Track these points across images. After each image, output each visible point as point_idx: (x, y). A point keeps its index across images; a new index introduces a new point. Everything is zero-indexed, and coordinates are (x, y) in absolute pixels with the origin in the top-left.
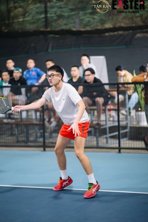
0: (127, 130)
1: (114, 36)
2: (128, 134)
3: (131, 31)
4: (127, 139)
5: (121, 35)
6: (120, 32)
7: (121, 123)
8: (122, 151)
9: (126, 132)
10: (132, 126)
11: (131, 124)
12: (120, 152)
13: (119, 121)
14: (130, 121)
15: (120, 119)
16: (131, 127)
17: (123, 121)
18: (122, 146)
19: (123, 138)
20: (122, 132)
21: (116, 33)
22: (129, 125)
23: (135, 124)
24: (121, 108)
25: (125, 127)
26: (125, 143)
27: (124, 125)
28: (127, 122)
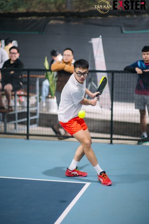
0: (37, 117)
1: (28, 21)
2: (38, 121)
3: (44, 17)
4: (36, 125)
5: (35, 21)
6: (34, 18)
7: (30, 109)
8: (30, 137)
9: (35, 119)
10: (41, 112)
11: (40, 110)
12: (28, 138)
13: (28, 107)
14: (40, 108)
15: (30, 105)
16: (40, 114)
17: (32, 107)
18: (30, 132)
19: (31, 124)
20: (30, 118)
21: (29, 18)
22: (38, 112)
23: (44, 111)
24: (30, 94)
25: (34, 114)
26: (34, 129)
27: (33, 112)
28: (36, 108)
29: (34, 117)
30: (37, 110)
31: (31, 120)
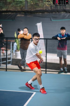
0: (11, 60)
1: (7, 15)
2: (11, 62)
3: (15, 13)
4: (10, 64)
5: (10, 15)
6: (10, 13)
7: (8, 57)
8: (7, 70)
9: (10, 61)
10: (13, 58)
11: (12, 57)
12: (6, 71)
13: (7, 56)
14: (12, 56)
15: (7, 55)
16: (12, 59)
17: (9, 56)
18: (8, 68)
19: (8, 64)
20: (8, 61)
21: (8, 13)
22: (12, 58)
23: (14, 58)
24: (8, 49)
25: (9, 59)
26: (9, 66)
27: (9, 58)
28: (10, 56)
29: (9, 61)
30: (11, 57)
31: (8, 62)
